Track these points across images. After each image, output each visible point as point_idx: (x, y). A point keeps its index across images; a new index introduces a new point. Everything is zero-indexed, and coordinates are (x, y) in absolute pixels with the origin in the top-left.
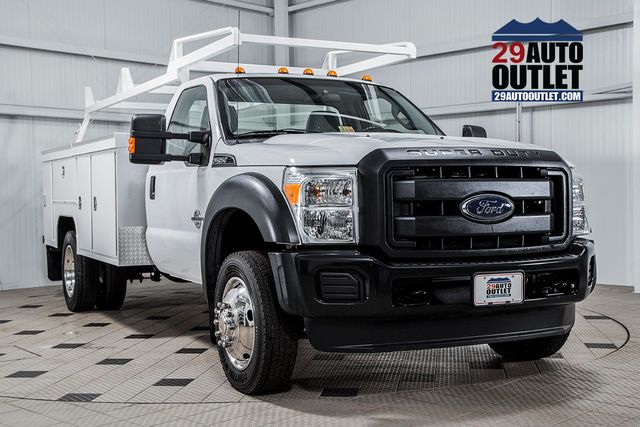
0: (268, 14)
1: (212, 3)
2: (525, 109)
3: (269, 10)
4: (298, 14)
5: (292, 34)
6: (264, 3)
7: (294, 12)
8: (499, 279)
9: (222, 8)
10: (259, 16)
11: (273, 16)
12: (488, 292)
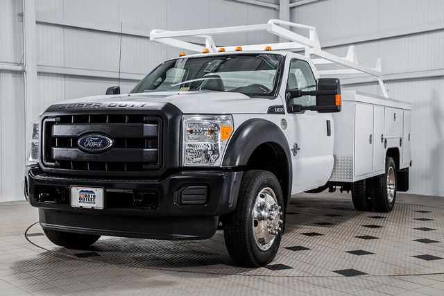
0: (275, 9)
1: (238, 2)
3: (276, 6)
4: (296, 9)
6: (273, 1)
7: (294, 7)
8: (87, 191)
9: (244, 5)
10: (269, 10)
11: (279, 11)
12: (80, 199)
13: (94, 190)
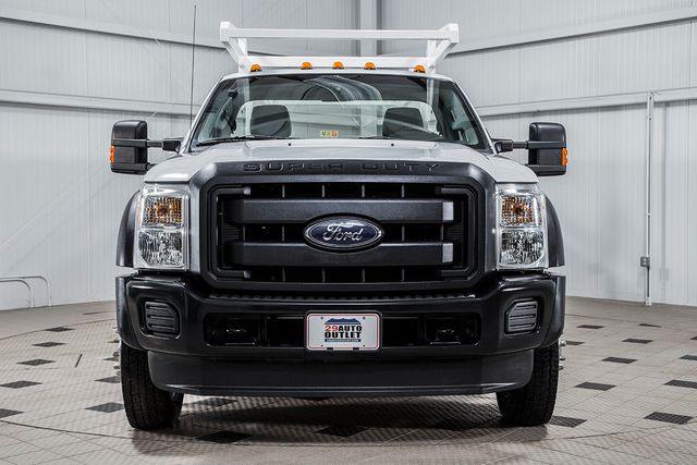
2: (657, 104)
5: (380, 26)
8: (343, 320)
12: (327, 335)
13: (358, 317)
